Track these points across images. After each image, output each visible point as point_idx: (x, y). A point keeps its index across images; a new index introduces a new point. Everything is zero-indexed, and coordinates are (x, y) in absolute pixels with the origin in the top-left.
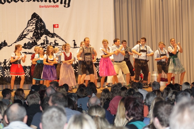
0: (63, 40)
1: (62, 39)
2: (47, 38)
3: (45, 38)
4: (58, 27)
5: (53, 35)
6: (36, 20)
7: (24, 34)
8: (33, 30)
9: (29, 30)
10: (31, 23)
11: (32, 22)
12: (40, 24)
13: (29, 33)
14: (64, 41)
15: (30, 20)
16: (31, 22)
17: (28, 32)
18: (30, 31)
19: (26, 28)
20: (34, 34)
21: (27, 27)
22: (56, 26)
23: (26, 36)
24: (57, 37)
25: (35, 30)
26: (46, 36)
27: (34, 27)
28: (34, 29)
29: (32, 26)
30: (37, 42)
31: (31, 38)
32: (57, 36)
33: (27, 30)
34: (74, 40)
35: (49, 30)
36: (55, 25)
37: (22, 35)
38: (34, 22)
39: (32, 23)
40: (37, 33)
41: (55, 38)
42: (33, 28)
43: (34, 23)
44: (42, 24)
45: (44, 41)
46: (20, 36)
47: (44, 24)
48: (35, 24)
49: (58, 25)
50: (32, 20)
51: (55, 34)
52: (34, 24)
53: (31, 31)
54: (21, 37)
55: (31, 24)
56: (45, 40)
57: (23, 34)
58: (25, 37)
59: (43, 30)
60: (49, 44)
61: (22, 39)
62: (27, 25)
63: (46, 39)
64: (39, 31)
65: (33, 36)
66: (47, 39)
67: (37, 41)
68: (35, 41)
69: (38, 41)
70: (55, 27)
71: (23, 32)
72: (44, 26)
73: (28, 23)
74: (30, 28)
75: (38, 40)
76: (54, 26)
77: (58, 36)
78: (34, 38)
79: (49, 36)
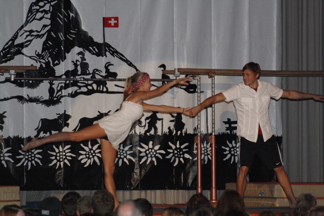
0: (130, 64)
1: (127, 61)
2: (85, 57)
3: (79, 58)
4: (116, 25)
5: (102, 49)
6: (52, 4)
7: (17, 42)
8: (43, 32)
9: (31, 31)
10: (38, 11)
11: (41, 7)
12: (65, 16)
13: (31, 41)
14: (135, 67)
15: (36, 4)
16: (38, 7)
17: (29, 38)
18: (35, 33)
19: (22, 27)
20: (45, 43)
21: (27, 22)
22: (113, 22)
23: (23, 48)
24: (112, 55)
25: (49, 31)
26: (81, 50)
27: (48, 22)
28: (47, 29)
29: (41, 19)
30: (55, 68)
31: (38, 55)
32: (114, 53)
33: (26, 31)
34: (163, 66)
35: (90, 35)
36: (110, 19)
37: (12, 46)
38: (47, 7)
39: (42, 12)
40: (57, 41)
41: (109, 58)
42: (45, 26)
43: (46, 12)
44: (71, 14)
45: (76, 65)
46: (4, 49)
47: (77, 14)
48: (49, 16)
49: (116, 19)
50: (41, 4)
51: (109, 46)
52: (46, 16)
53: (38, 36)
54: (8, 53)
55: (39, 15)
56: (78, 63)
57: (13, 42)
58: (19, 52)
59: (72, 34)
60: (89, 74)
61: (12, 58)
62: (28, 17)
63: (80, 60)
64: (61, 36)
65: (43, 50)
66: (83, 59)
67: (54, 65)
68: (48, 64)
69: (57, 64)
70: (110, 26)
71: (15, 37)
72: (76, 22)
73: (30, 11)
74: (35, 26)
75: (57, 62)
76: (106, 22)
77: (117, 52)
78: (46, 54)
79: (90, 51)
